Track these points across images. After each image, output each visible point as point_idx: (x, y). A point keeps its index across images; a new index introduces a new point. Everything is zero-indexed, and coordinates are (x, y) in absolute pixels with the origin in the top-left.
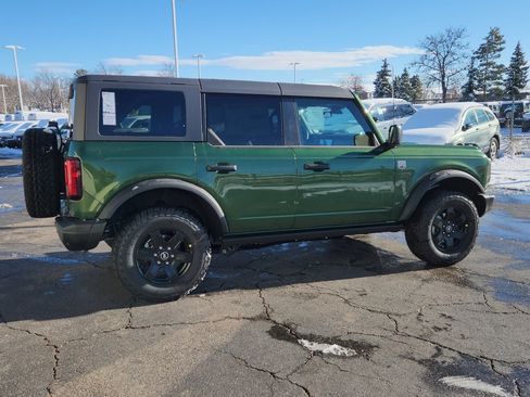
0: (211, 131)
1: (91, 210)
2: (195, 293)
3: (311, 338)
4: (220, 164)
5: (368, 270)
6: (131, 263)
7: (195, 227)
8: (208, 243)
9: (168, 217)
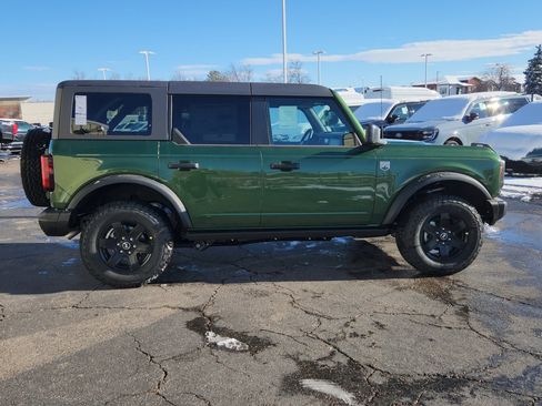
0: (177, 130)
1: (62, 201)
2: (154, 282)
3: (218, 331)
4: (182, 162)
5: (351, 274)
6: (94, 250)
7: (155, 221)
8: (168, 236)
9: (128, 210)
